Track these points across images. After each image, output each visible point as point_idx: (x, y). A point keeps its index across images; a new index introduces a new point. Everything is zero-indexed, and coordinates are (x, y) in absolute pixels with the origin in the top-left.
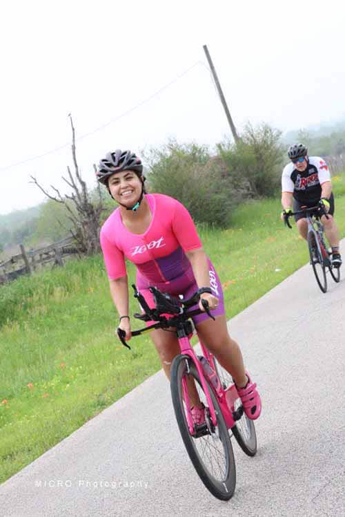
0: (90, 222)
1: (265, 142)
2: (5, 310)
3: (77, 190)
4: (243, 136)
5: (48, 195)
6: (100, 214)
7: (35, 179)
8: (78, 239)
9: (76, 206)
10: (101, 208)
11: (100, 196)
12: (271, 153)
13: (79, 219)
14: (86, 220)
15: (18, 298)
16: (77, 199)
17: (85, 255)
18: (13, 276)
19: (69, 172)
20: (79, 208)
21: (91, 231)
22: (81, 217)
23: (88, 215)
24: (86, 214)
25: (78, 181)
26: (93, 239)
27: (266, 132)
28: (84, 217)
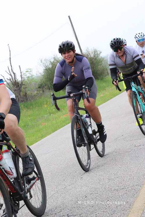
0: (18, 90)
1: (95, 56)
4: (85, 54)
6: (21, 86)
11: (22, 79)
12: (97, 61)
13: (13, 89)
14: (16, 89)
19: (9, 69)
21: (18, 93)
22: (14, 88)
23: (17, 87)
24: (15, 86)
25: (12, 72)
27: (95, 52)
28: (15, 88)
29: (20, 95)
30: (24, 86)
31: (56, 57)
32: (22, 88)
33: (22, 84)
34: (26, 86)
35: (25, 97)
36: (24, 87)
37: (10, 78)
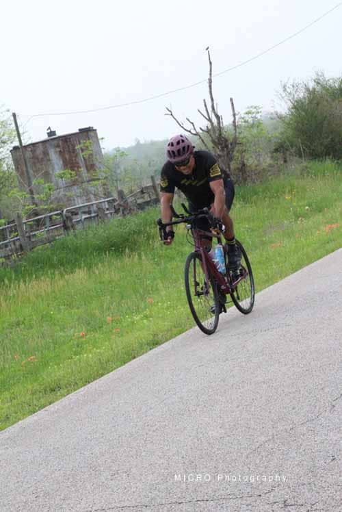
0: (224, 156)
2: (127, 240)
3: (212, 124)
5: (183, 127)
6: (233, 148)
9: (210, 138)
10: (235, 142)
11: (235, 129)
14: (220, 153)
15: (143, 229)
16: (212, 133)
18: (141, 207)
19: (205, 105)
20: (213, 142)
22: (215, 151)
23: (222, 150)
24: (220, 147)
25: (213, 114)
28: (217, 150)
29: (229, 168)
30: (241, 148)
31: (321, 78)
32: (235, 153)
33: (236, 143)
34: (244, 148)
35: (241, 173)
36: (239, 150)
37: (207, 127)
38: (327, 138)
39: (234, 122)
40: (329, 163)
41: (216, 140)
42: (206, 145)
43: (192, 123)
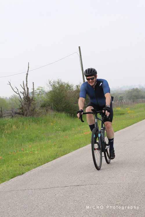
0: (27, 104)
3: (25, 91)
5: (14, 90)
6: (31, 101)
7: (10, 83)
8: (22, 110)
10: (32, 99)
11: (33, 95)
14: (27, 103)
16: (24, 94)
17: (24, 116)
19: (23, 83)
20: (24, 98)
23: (28, 101)
25: (26, 87)
26: (28, 111)
28: (25, 101)
32: (31, 104)
37: (23, 92)
38: (64, 104)
39: (33, 92)
40: (63, 114)
41: (26, 97)
42: (21, 99)
43: (18, 89)
